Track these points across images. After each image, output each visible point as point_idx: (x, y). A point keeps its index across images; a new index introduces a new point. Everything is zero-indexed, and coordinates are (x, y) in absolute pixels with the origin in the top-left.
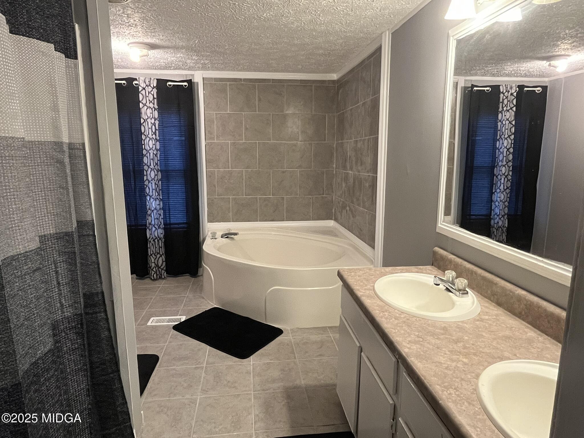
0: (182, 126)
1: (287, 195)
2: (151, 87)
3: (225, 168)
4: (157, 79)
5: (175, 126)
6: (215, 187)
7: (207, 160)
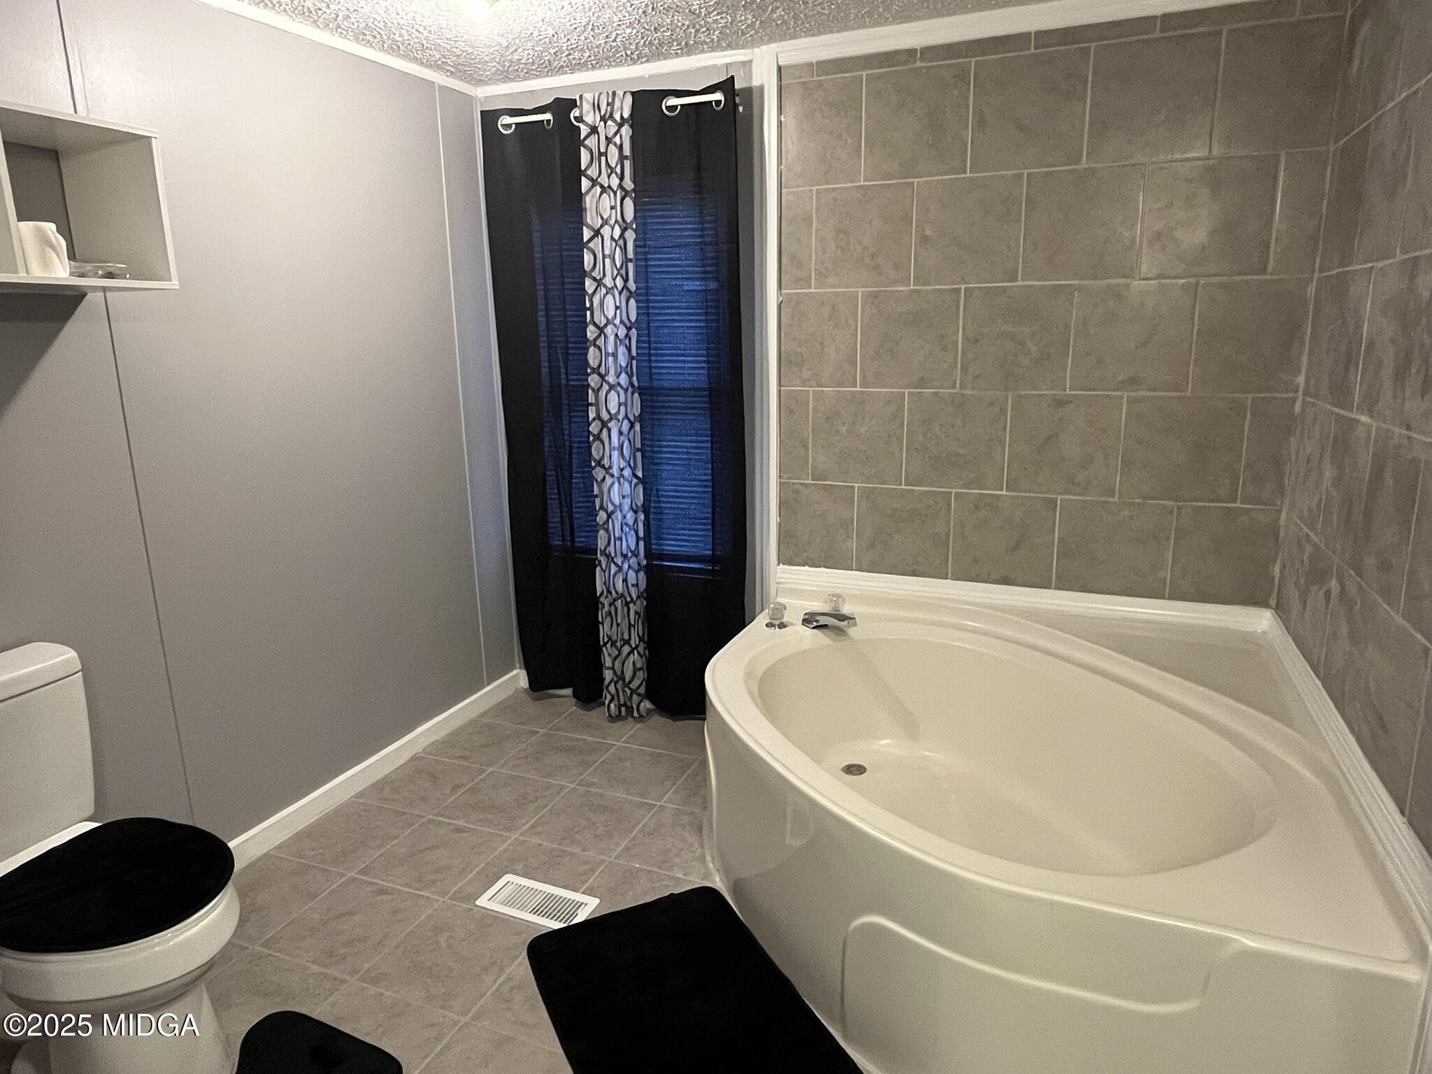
0: (706, 244)
1: (1067, 493)
2: (615, 121)
3: (840, 385)
4: (633, 94)
5: (686, 245)
6: (807, 449)
7: (783, 355)
